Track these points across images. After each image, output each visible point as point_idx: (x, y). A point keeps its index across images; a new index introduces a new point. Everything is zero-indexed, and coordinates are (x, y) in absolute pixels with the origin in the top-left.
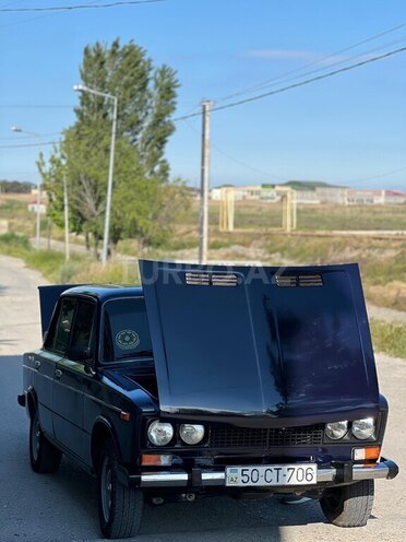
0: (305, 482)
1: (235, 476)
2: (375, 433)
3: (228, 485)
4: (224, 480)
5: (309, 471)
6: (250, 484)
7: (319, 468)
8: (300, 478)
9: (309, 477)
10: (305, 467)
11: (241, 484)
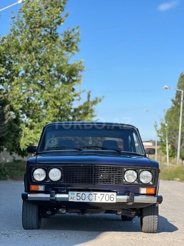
0: (110, 201)
1: (73, 197)
2: (152, 181)
3: (70, 200)
4: (68, 198)
5: (112, 196)
6: (81, 201)
7: (117, 195)
8: (107, 199)
9: (112, 199)
10: (110, 194)
11: (76, 201)
